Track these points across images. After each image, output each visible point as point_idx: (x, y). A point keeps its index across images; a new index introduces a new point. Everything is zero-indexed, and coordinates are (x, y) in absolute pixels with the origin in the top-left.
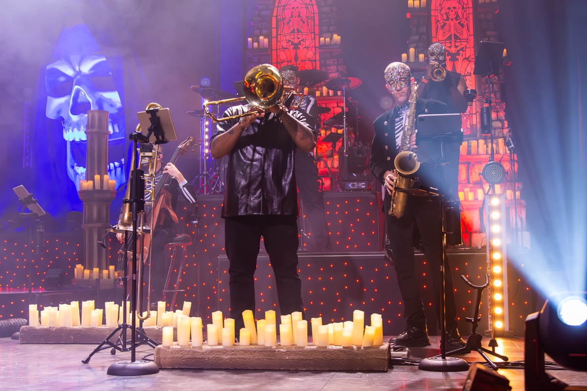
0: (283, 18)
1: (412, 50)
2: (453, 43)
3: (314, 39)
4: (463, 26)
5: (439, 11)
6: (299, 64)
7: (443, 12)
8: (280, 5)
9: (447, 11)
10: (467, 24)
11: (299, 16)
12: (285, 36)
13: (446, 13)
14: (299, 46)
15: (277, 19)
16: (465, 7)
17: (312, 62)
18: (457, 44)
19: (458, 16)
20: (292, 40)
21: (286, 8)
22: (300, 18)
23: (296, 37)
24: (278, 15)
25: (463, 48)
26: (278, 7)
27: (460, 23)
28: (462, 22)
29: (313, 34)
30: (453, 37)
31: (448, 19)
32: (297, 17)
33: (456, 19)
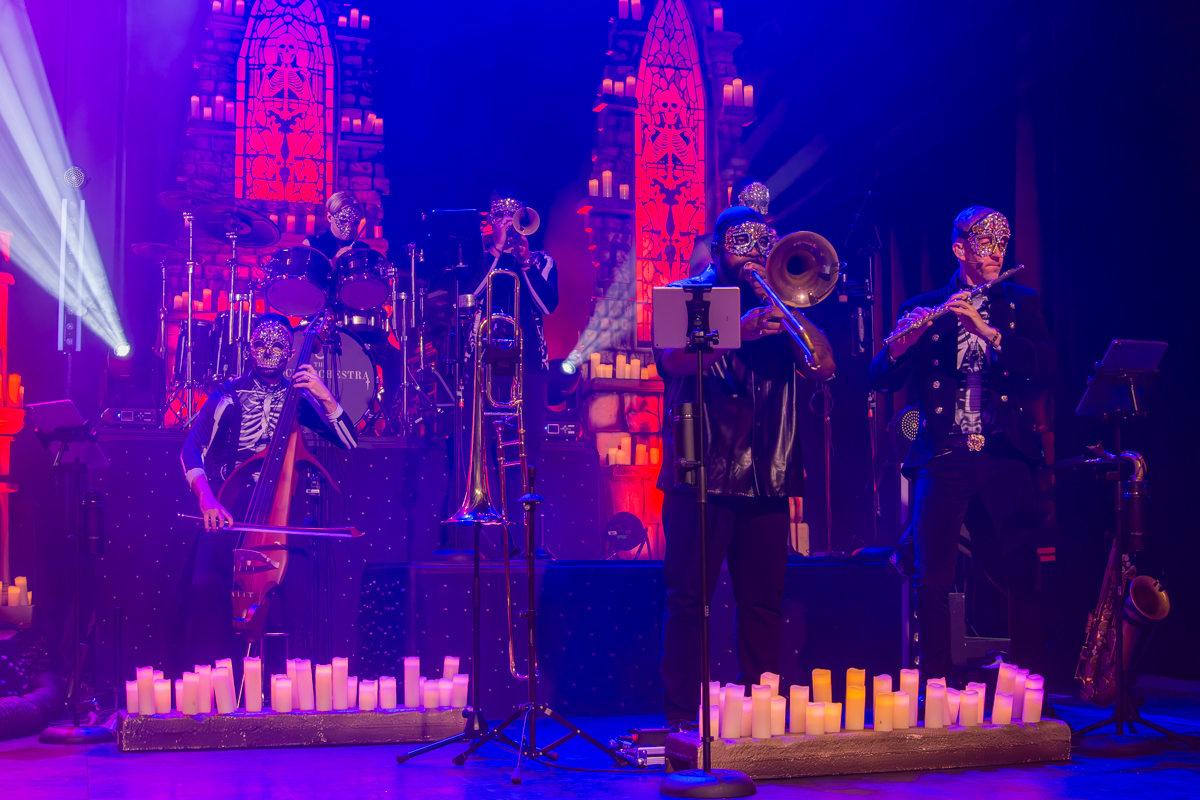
0: (259, 65)
1: (607, 175)
2: (670, 169)
3: (324, 115)
4: (686, 140)
5: (648, 107)
6: (291, 164)
7: (655, 110)
8: (255, 36)
9: (662, 109)
10: (694, 140)
11: (294, 64)
12: (264, 101)
13: (660, 113)
14: (291, 126)
15: (248, 65)
16: (692, 106)
17: (318, 163)
18: (677, 173)
19: (679, 121)
20: (277, 112)
21: (268, 42)
22: (296, 70)
23: (286, 108)
24: (251, 55)
25: (687, 182)
26: (251, 39)
27: (682, 135)
28: (686, 135)
29: (321, 107)
30: (670, 159)
31: (662, 125)
32: (290, 66)
33: (677, 127)
